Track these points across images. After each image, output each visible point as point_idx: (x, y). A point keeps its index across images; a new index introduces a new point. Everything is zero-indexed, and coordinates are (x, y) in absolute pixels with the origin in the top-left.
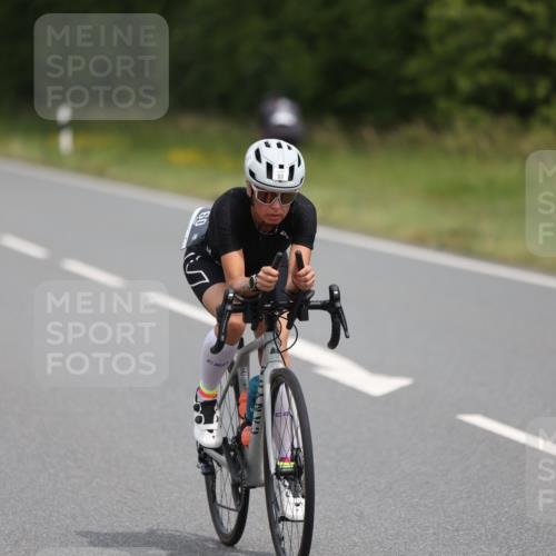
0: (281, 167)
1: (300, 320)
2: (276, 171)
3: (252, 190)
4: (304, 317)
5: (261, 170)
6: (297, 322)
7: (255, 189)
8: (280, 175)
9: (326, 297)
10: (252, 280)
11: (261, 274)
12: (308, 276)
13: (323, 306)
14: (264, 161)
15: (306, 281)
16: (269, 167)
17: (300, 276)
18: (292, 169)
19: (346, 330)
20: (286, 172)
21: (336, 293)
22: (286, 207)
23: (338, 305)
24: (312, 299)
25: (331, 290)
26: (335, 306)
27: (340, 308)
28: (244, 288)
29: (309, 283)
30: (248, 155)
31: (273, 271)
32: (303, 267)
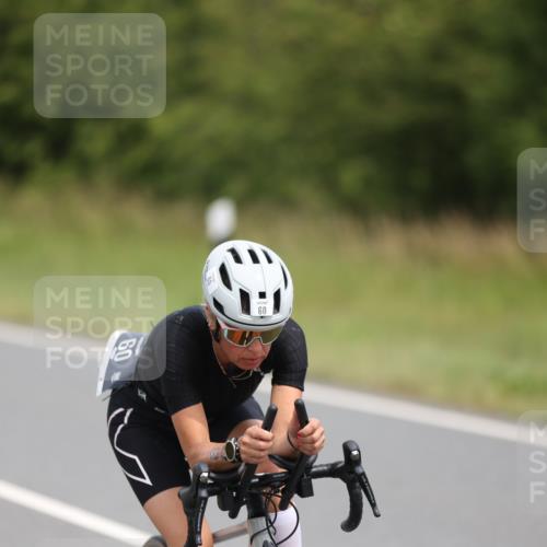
0: (262, 295)
1: (302, 495)
2: (255, 301)
3: (218, 326)
4: (306, 492)
5: (232, 300)
6: (296, 499)
7: (223, 326)
8: (262, 309)
9: (340, 457)
10: (229, 447)
11: (246, 438)
12: (316, 435)
13: (332, 472)
14: (236, 288)
15: (314, 442)
16: (245, 297)
18: (277, 295)
19: (373, 505)
21: (355, 453)
23: (359, 470)
24: (315, 464)
25: (347, 449)
26: (353, 472)
27: (364, 474)
28: (216, 458)
29: (317, 444)
30: (208, 275)
31: (267, 434)
32: (307, 422)
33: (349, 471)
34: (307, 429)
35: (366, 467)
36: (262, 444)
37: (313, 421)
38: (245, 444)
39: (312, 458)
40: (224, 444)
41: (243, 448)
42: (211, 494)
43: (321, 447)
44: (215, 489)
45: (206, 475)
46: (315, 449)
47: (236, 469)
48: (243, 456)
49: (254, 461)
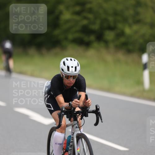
0: (72, 67)
1: (85, 117)
2: (70, 68)
3: (63, 75)
4: (87, 116)
5: (65, 68)
6: (84, 117)
7: (64, 75)
8: (72, 70)
9: (95, 109)
11: (74, 102)
12: (89, 102)
13: (93, 112)
14: (66, 65)
15: (89, 104)
16: (68, 67)
17: (87, 102)
18: (76, 68)
19: (101, 120)
20: (74, 69)
21: (98, 107)
22: (74, 80)
23: (99, 111)
24: (89, 110)
25: (96, 107)
27: (100, 112)
28: (67, 106)
29: (90, 104)
30: (61, 64)
31: (78, 101)
32: (88, 99)
33: (97, 112)
34: (88, 101)
36: (77, 103)
37: (89, 99)
38: (73, 103)
39: (88, 108)
40: (69, 103)
41: (73, 104)
42: (65, 114)
43: (90, 105)
45: (64, 109)
46: (89, 105)
47: (71, 109)
48: (73, 106)
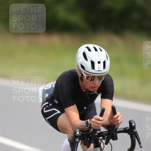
2: (96, 65)
4: (115, 138)
5: (88, 65)
7: (84, 75)
8: (99, 67)
13: (125, 131)
14: (89, 60)
15: (118, 121)
17: (114, 118)
19: (140, 144)
21: (133, 124)
23: (135, 131)
24: (119, 128)
25: (130, 123)
26: (132, 131)
27: (136, 132)
28: (82, 126)
29: (119, 122)
31: (101, 118)
33: (131, 131)
34: (116, 116)
35: (137, 129)
36: (99, 122)
37: (118, 113)
38: (93, 121)
39: (117, 126)
42: (80, 140)
44: (82, 137)
45: (78, 133)
46: (118, 123)
47: (89, 131)
48: (92, 126)
49: (96, 128)
